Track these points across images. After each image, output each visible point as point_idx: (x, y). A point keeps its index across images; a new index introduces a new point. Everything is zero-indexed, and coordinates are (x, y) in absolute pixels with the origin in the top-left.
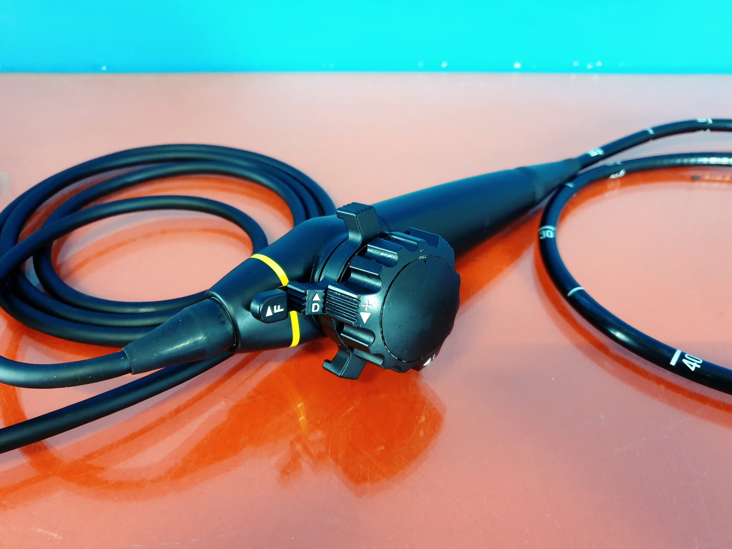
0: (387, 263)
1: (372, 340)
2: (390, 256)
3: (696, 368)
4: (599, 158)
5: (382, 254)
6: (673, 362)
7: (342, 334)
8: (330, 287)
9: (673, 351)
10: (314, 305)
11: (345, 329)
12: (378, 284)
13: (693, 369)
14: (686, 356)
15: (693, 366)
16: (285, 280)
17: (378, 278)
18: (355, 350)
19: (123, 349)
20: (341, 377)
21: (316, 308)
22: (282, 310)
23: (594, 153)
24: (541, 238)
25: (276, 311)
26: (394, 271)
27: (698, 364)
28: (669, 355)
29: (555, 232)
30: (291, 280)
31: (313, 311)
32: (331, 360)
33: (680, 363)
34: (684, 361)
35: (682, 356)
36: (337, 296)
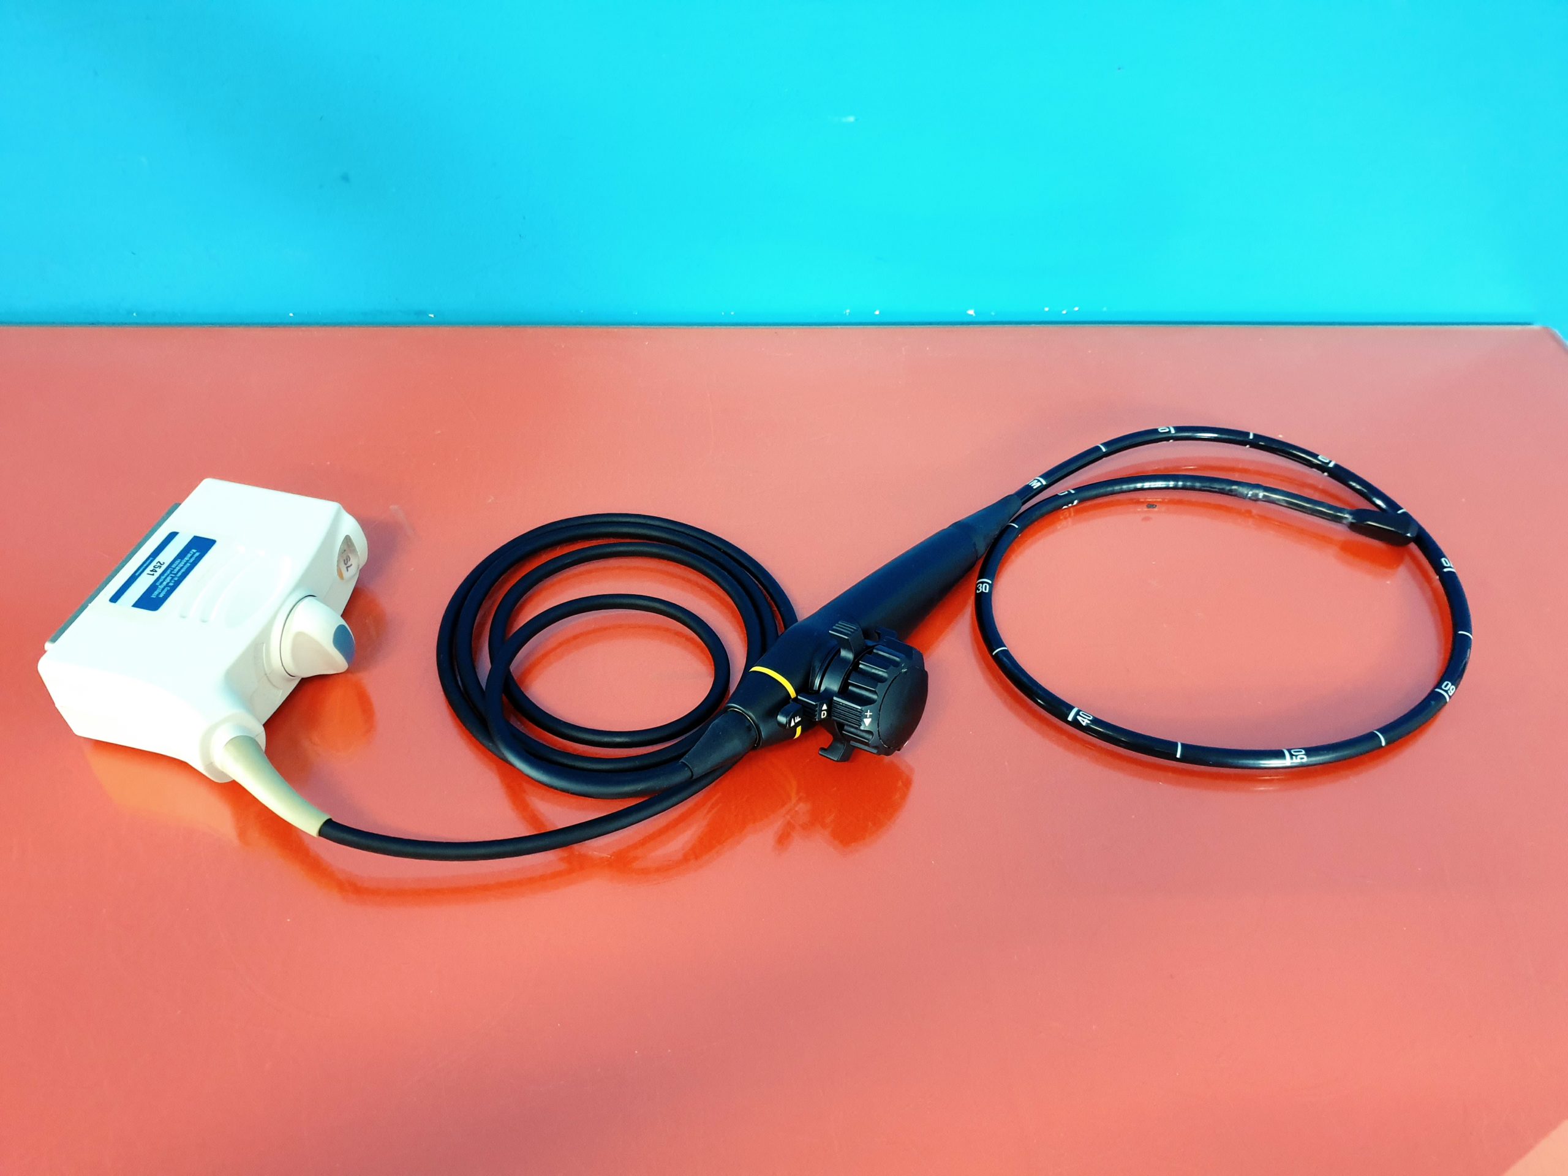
0: (881, 680)
1: (871, 737)
2: (880, 673)
3: (1087, 723)
4: (1042, 489)
5: (873, 671)
6: (1070, 718)
7: (844, 732)
8: (835, 698)
9: (1071, 708)
10: (823, 712)
11: (846, 727)
12: (875, 697)
13: (1084, 724)
14: (1081, 713)
15: (1085, 722)
16: (793, 694)
17: (874, 692)
18: (851, 742)
19: (682, 760)
20: (837, 761)
21: (824, 715)
22: (800, 719)
23: (1036, 485)
24: (978, 592)
25: (796, 721)
26: (886, 685)
27: (1088, 720)
28: (1068, 712)
29: (991, 586)
30: (797, 692)
31: (822, 717)
32: (826, 748)
33: (1075, 719)
34: (1078, 717)
35: (1078, 714)
36: (842, 706)
